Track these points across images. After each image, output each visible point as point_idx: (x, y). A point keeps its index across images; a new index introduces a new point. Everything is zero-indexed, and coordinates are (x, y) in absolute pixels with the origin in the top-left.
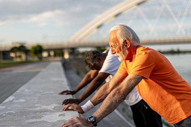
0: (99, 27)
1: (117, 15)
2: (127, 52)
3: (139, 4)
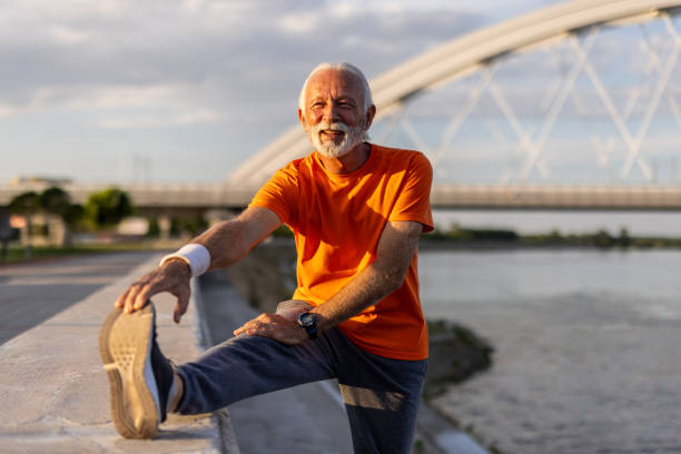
1: (406, 98)
3: (488, 61)
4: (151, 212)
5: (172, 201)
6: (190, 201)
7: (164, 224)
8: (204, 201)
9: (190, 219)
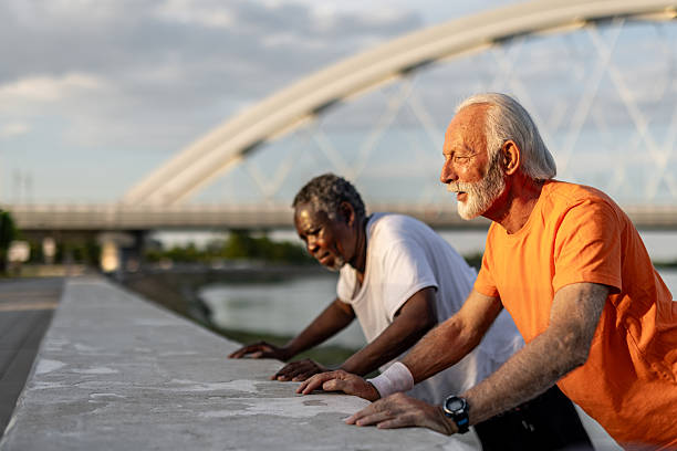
0: (248, 151)
1: (320, 110)
2: (501, 187)
3: (407, 70)
4: (35, 235)
5: (59, 223)
6: (81, 223)
7: (49, 248)
8: (96, 223)
9: (80, 243)
